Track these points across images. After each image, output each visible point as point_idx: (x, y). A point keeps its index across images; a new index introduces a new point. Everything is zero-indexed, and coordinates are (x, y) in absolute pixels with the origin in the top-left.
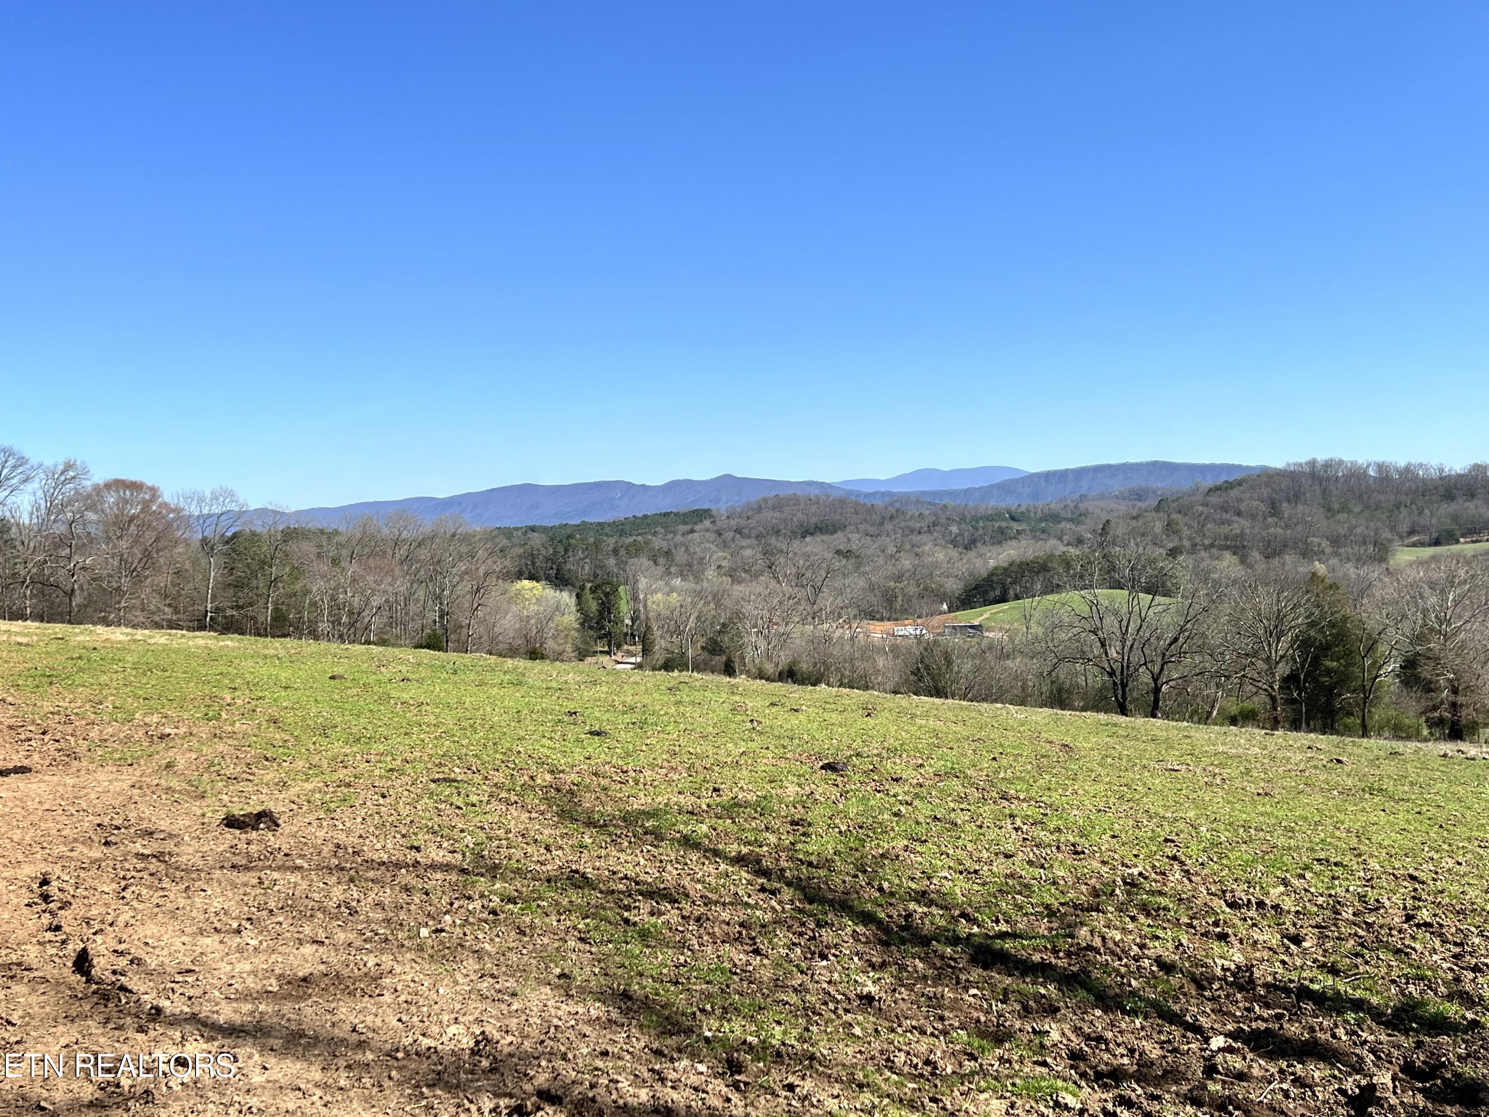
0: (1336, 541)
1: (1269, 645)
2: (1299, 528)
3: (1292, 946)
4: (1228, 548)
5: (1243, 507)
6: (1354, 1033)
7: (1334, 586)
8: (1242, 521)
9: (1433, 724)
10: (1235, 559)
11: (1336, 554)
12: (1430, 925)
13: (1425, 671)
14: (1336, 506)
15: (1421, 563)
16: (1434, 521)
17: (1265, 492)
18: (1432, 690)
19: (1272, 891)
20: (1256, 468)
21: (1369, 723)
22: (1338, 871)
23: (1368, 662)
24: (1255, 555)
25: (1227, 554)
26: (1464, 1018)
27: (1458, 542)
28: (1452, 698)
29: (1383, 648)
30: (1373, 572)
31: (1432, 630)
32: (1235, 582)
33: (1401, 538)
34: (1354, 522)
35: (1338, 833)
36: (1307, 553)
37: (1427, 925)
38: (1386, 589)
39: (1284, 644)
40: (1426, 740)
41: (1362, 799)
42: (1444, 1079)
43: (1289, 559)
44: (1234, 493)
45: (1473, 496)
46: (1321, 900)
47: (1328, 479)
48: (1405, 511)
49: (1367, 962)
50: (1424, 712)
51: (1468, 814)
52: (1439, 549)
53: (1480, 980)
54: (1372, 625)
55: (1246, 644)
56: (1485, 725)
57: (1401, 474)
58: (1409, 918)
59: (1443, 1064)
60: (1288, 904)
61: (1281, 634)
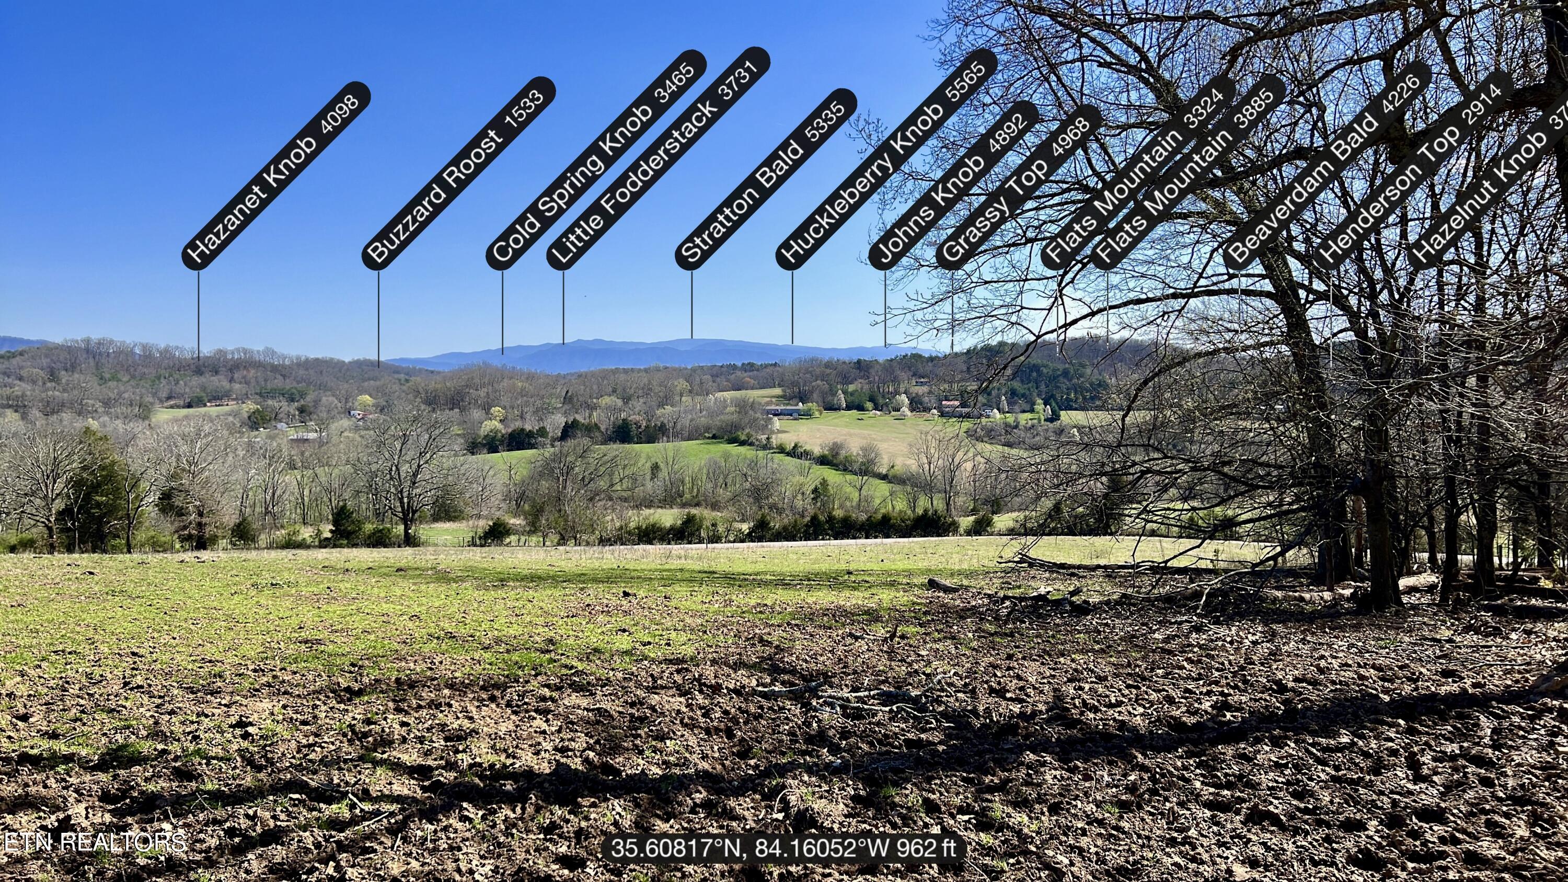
0: (107, 403)
1: (46, 486)
2: (76, 392)
3: (20, 723)
4: (10, 406)
5: (24, 373)
6: (64, 780)
7: (105, 438)
8: (23, 385)
9: (183, 539)
10: (16, 416)
11: (107, 413)
12: (142, 687)
13: (178, 501)
14: (107, 376)
15: (176, 420)
16: (187, 390)
17: (45, 362)
18: (183, 515)
19: (8, 683)
20: (38, 341)
21: (133, 543)
22: (72, 658)
23: (132, 496)
24: (35, 413)
25: (9, 412)
26: (155, 749)
27: (205, 405)
28: (198, 519)
29: (144, 485)
30: (138, 427)
31: (184, 470)
32: (15, 435)
33: (161, 401)
34: (122, 388)
35: (78, 629)
36: (82, 412)
37: (139, 687)
38: (146, 439)
39: (59, 485)
40: (178, 551)
41: (105, 600)
42: (132, 798)
43: (66, 416)
44: (14, 361)
45: (217, 373)
46: (52, 683)
47: (100, 354)
48: (164, 381)
49: (84, 724)
50: (176, 531)
51: (189, 602)
52: (191, 410)
53: (174, 720)
54: (136, 467)
55: (25, 485)
56: (224, 537)
57: (161, 353)
58: (126, 684)
59: (132, 788)
60: (23, 690)
61: (58, 476)
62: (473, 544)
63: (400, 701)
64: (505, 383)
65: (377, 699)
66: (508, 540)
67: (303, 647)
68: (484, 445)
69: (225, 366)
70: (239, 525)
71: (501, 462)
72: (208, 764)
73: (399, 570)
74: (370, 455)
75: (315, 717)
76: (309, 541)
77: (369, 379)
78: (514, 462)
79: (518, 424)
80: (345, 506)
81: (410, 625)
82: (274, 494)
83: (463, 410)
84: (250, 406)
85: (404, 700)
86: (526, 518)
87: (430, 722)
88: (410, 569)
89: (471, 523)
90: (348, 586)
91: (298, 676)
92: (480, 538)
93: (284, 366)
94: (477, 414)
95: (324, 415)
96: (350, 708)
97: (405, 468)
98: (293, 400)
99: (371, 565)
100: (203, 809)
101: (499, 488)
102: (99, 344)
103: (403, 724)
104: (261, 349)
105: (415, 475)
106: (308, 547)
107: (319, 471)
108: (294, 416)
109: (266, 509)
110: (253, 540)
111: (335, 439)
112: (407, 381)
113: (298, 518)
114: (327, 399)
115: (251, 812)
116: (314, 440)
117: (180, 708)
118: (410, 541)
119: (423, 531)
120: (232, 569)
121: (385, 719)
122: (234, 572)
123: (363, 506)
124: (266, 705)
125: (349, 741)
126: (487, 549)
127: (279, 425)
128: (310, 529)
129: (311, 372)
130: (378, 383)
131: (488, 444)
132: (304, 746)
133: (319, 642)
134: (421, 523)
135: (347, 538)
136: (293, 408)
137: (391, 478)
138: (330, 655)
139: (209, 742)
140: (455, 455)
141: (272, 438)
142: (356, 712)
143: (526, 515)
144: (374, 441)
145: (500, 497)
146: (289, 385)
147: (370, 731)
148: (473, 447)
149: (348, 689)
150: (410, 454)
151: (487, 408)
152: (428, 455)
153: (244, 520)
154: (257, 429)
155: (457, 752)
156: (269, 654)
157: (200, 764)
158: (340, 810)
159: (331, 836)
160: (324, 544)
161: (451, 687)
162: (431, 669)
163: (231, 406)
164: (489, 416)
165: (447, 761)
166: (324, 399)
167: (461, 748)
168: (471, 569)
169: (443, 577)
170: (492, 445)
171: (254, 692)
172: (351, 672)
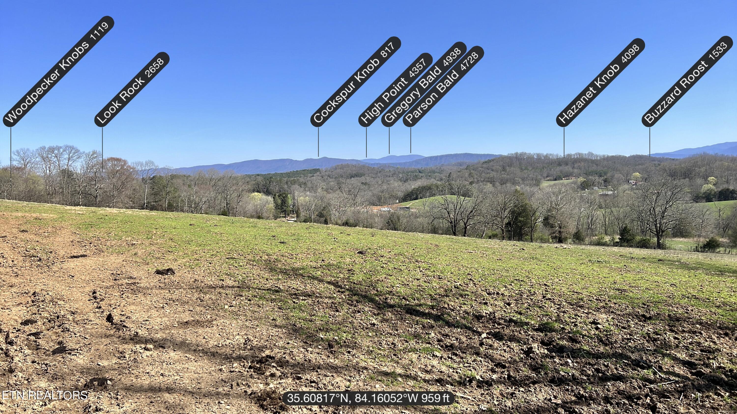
0: (523, 179)
1: (502, 213)
2: (512, 175)
3: (508, 306)
4: (489, 181)
5: (494, 168)
6: (526, 332)
7: (523, 194)
8: (493, 173)
9: (553, 238)
10: (491, 185)
11: (524, 183)
12: (550, 299)
13: (551, 221)
14: (524, 168)
15: (550, 186)
16: (555, 173)
17: (501, 163)
18: (553, 227)
19: (501, 289)
20: (499, 155)
21: (533, 238)
22: (522, 283)
23: (533, 218)
24: (497, 184)
25: (488, 184)
26: (560, 327)
27: (562, 179)
28: (559, 230)
29: (538, 214)
30: (535, 189)
31: (553, 208)
32: (491, 192)
33: (544, 178)
34: (529, 173)
35: (522, 271)
36: (514, 183)
37: (549, 299)
38: (539, 195)
39: (506, 213)
40: (551, 243)
41: (530, 261)
42: (553, 345)
43: (508, 185)
44: (491, 164)
45: (567, 165)
46: (517, 292)
47: (521, 159)
48: (545, 169)
49: (531, 311)
50: (551, 234)
51: (563, 265)
52: (556, 182)
53: (565, 315)
54: (535, 206)
55: (494, 213)
56: (570, 238)
57: (544, 157)
58: (544, 297)
59: (553, 341)
60: (506, 293)
61: (506, 209)
62: (696, 250)
63: (672, 326)
64: (718, 163)
65: (660, 323)
66: (718, 250)
67: (617, 292)
68: (704, 198)
69: (570, 161)
70: (576, 233)
71: (714, 206)
72: (583, 338)
73: (660, 260)
74: (639, 202)
75: (629, 326)
76: (608, 242)
77: (639, 164)
78: (722, 207)
79: (725, 186)
80: (626, 228)
81: (671, 288)
82: (592, 220)
83: (691, 179)
84: (581, 179)
85: (675, 326)
86: (729, 238)
87: (691, 340)
88: (666, 260)
89: (695, 239)
90: (635, 265)
91: (617, 306)
92: (701, 248)
93: (597, 160)
94: (699, 181)
95: (616, 183)
96: (646, 325)
97: (658, 209)
98: (601, 176)
99: (644, 256)
100: (584, 357)
101: (713, 221)
102: (521, 154)
103: (675, 338)
104: (587, 153)
105: (664, 213)
106: (608, 245)
107: (613, 209)
108: (601, 183)
109: (589, 226)
110: (583, 240)
111: (621, 194)
112: (659, 165)
113: (603, 232)
114: (617, 175)
115: (606, 364)
116: (611, 195)
117: (567, 311)
118: (660, 246)
119: (668, 241)
120: (579, 253)
121: (666, 334)
122: (580, 254)
123: (635, 227)
124: (604, 316)
125: (647, 341)
126: (705, 254)
127: (595, 188)
128: (609, 237)
129: (610, 162)
130: (643, 166)
131: (706, 197)
132: (625, 339)
133: (625, 290)
134: (666, 237)
135: (627, 242)
136: (601, 180)
137: (651, 214)
138: (631, 298)
139: (582, 328)
140: (686, 203)
141: (591, 194)
142: (649, 328)
143: (729, 237)
144: (642, 195)
145: (713, 226)
146: (599, 169)
147: (658, 338)
148: (697, 199)
149: (643, 316)
150: (660, 202)
151: (705, 178)
152: (671, 203)
153: (579, 231)
154: (584, 190)
155: (709, 358)
156: (602, 293)
157: (580, 337)
158: (648, 373)
159: (646, 385)
160: (616, 244)
161: (701, 324)
162: (687, 313)
163: (573, 179)
164: (707, 182)
165: (704, 362)
166: (616, 176)
167: (711, 357)
168: (700, 263)
169: (685, 266)
170: (708, 198)
171: (598, 310)
172: (643, 308)
